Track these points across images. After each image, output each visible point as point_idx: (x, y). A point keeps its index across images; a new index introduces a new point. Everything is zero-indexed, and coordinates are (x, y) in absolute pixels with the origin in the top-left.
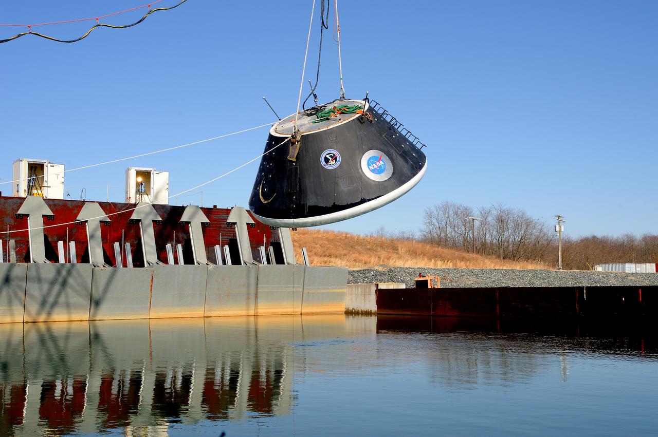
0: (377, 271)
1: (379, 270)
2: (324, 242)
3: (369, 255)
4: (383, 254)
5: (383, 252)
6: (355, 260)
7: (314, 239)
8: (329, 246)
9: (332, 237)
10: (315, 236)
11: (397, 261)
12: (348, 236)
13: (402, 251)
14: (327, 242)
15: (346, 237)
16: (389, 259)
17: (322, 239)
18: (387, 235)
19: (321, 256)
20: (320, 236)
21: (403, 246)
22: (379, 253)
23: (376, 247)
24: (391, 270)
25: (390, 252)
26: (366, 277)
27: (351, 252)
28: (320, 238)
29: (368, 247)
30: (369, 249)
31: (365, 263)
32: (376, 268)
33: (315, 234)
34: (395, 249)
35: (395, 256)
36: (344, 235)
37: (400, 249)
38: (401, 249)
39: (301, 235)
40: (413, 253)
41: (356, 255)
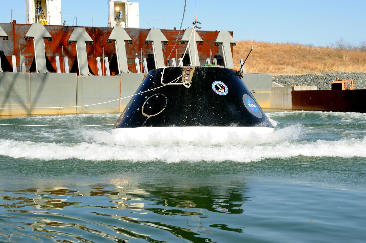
0: (316, 76)
1: (318, 75)
2: (282, 53)
3: (317, 63)
4: (329, 61)
5: (331, 60)
6: (304, 67)
7: (273, 50)
8: (285, 56)
9: (288, 49)
10: (274, 48)
11: (340, 67)
12: (301, 47)
13: (346, 59)
14: (283, 53)
15: (300, 48)
16: (333, 65)
17: (279, 51)
18: (346, 45)
19: (276, 64)
20: (278, 48)
21: (348, 55)
22: (326, 61)
23: (325, 56)
24: (327, 75)
25: (335, 60)
26: (306, 81)
27: (302, 61)
28: (278, 49)
29: (318, 56)
30: (318, 58)
31: (312, 69)
32: (316, 73)
33: (274, 46)
34: (340, 57)
35: (339, 63)
36: (298, 47)
37: (344, 57)
38: (346, 57)
39: (263, 48)
40: (356, 61)
41: (307, 63)
